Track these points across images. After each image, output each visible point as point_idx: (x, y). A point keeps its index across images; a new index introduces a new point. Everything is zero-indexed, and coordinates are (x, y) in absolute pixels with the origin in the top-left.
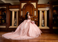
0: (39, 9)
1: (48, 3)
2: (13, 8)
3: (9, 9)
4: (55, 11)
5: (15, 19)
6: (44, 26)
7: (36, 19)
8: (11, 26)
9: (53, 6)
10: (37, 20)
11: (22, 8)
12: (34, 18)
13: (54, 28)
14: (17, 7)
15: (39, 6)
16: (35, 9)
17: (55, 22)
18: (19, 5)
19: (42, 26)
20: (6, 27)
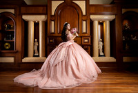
0: (92, 17)
2: (30, 12)
3: (21, 15)
4: (126, 23)
5: (34, 41)
6: (104, 56)
7: (86, 41)
9: (124, 11)
10: (90, 43)
11: (53, 14)
12: (81, 37)
14: (41, 12)
15: (92, 10)
16: (83, 15)
17: (127, 47)
18: (46, 6)
19: (100, 56)
20: (15, 60)
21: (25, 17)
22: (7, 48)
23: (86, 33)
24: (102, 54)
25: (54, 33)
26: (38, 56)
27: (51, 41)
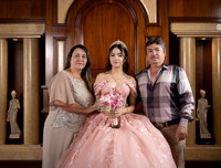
16: (148, 25)
26: (20, 141)
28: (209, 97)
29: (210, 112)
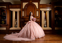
1: (49, 4)
6: (46, 27)
7: (38, 20)
8: (12, 27)
9: (55, 7)
10: (40, 21)
13: (56, 28)
15: (41, 6)
16: (37, 9)
17: (57, 23)
19: (44, 27)
20: (6, 29)
21: (11, 9)
22: (3, 23)
23: (38, 16)
24: (45, 26)
25: (24, 17)
26: (17, 27)
27: (22, 20)
28: (46, 20)
29: (46, 22)
